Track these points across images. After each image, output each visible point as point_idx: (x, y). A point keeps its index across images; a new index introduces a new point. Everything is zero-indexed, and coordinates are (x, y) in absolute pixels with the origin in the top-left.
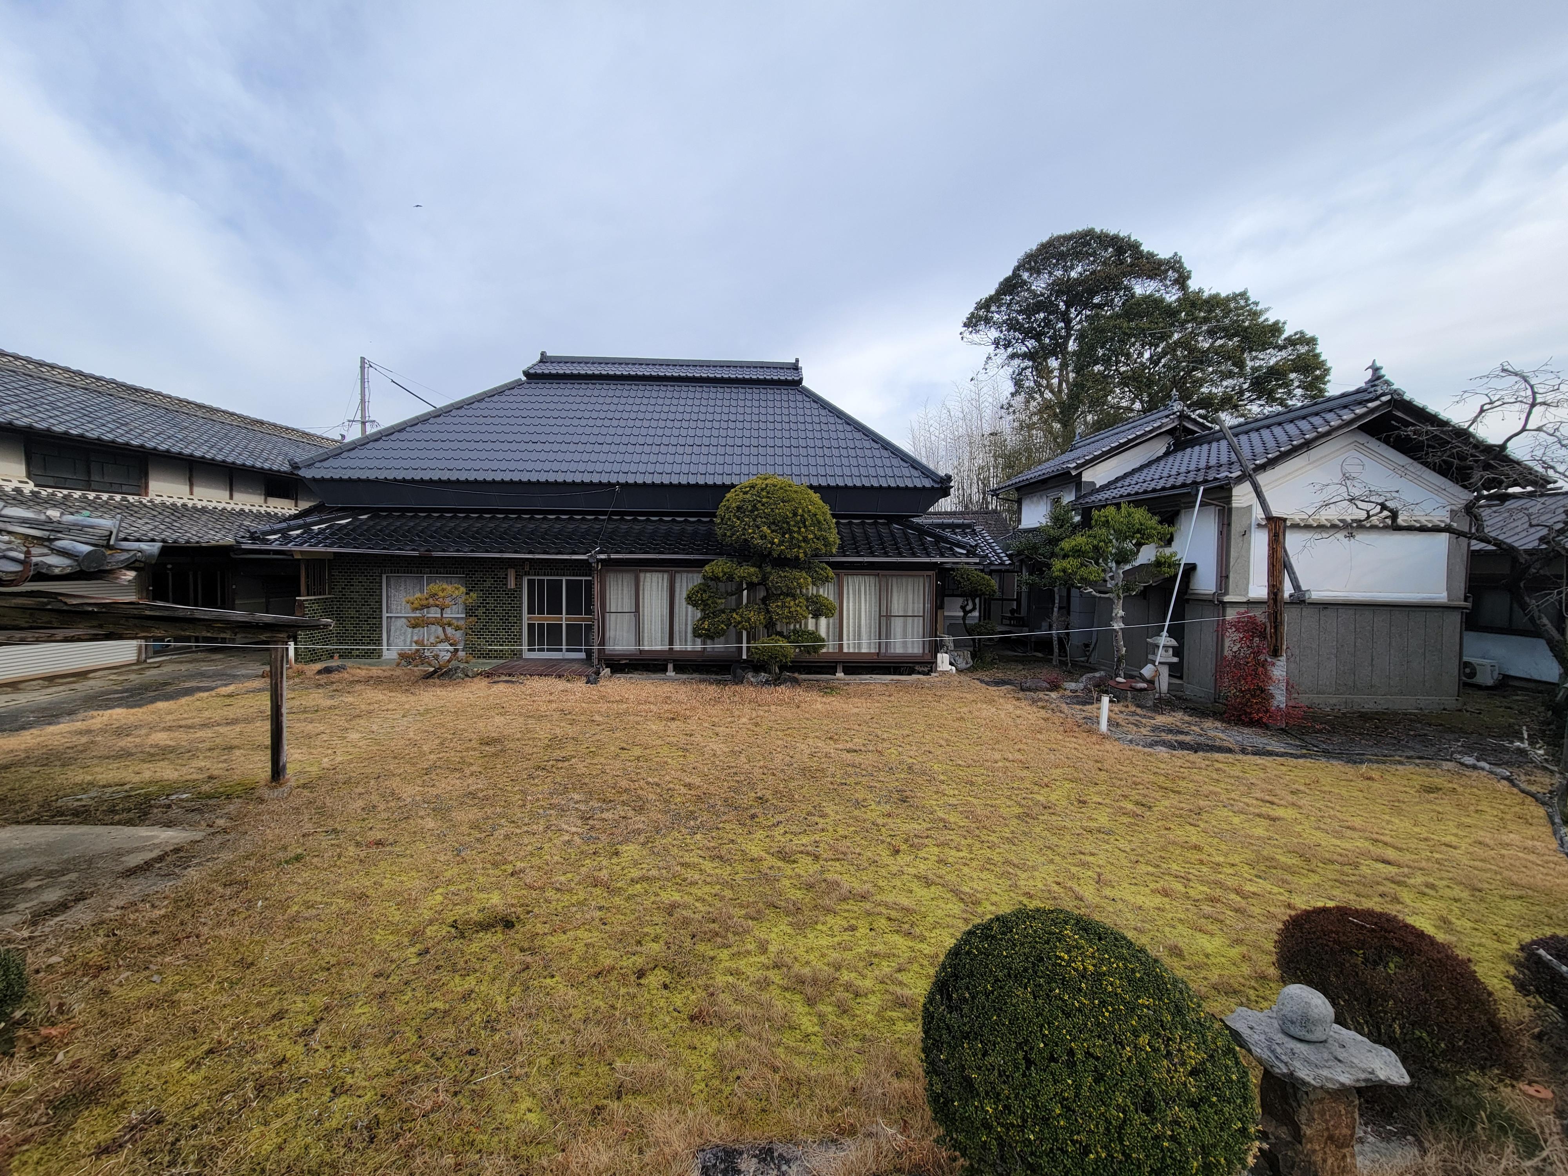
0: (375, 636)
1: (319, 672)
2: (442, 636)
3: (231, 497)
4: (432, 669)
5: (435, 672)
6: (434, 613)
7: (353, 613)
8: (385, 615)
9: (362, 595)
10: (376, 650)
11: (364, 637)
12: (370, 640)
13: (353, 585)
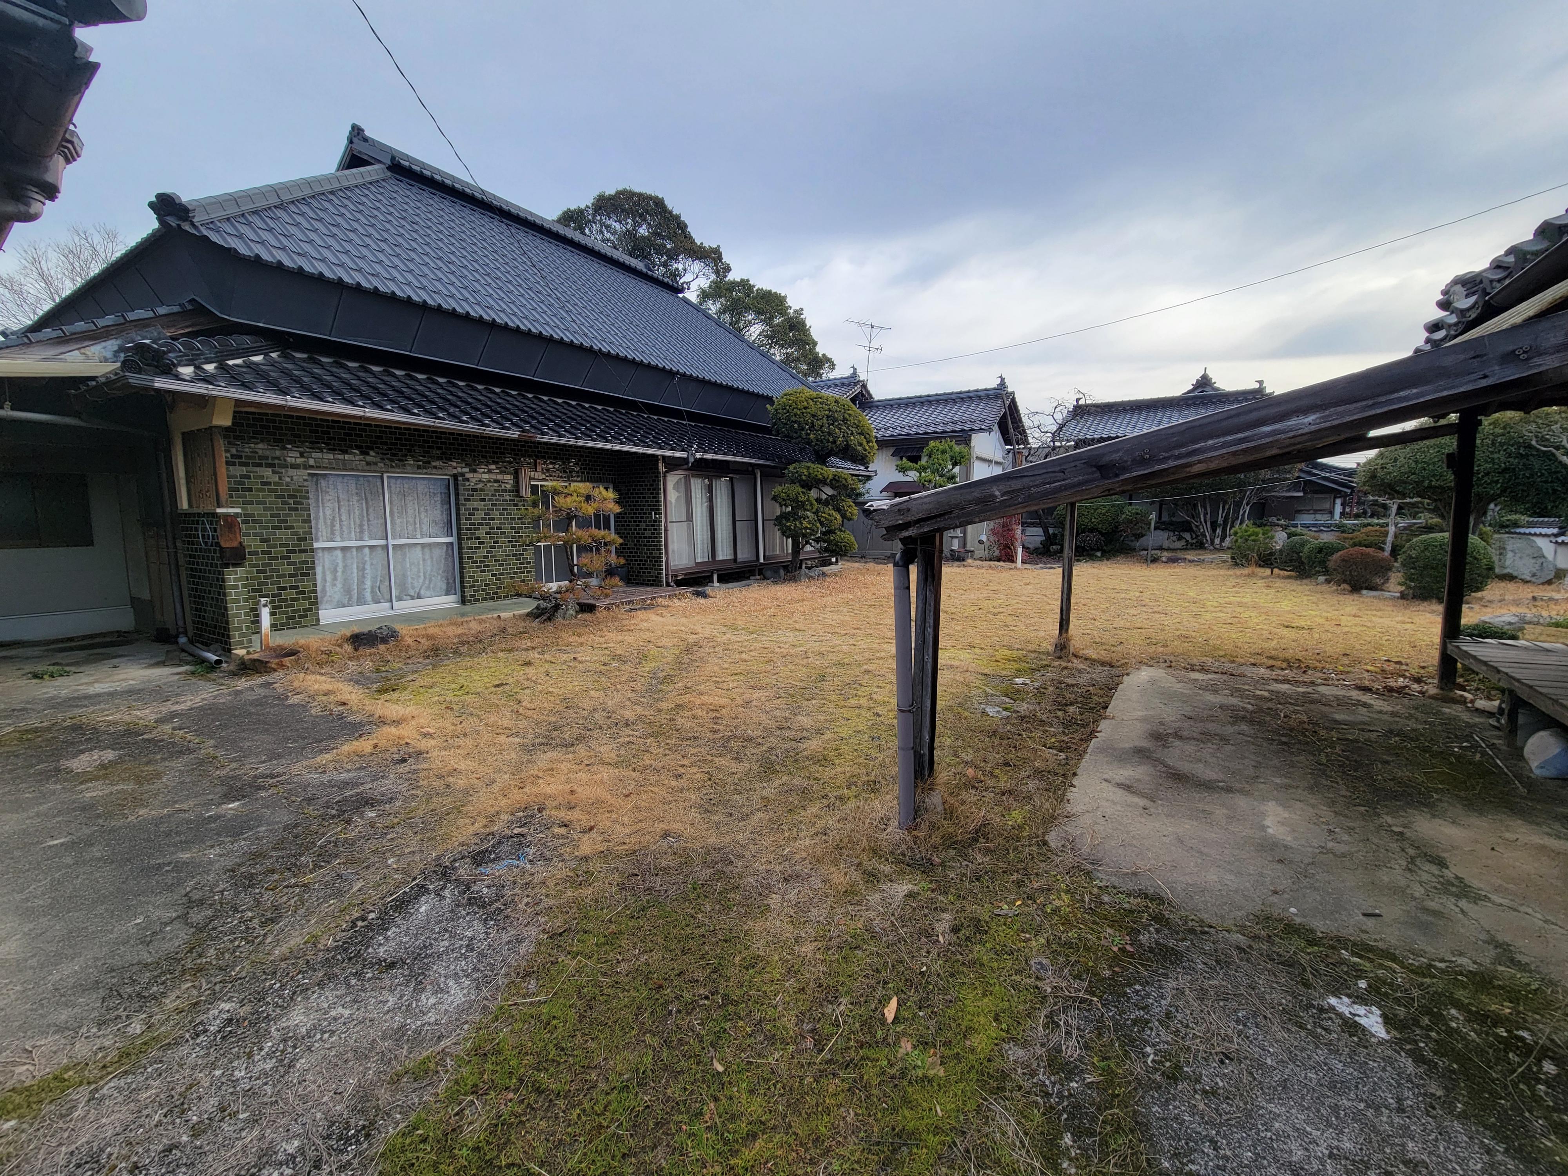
8: (320, 544)
9: (271, 509)
10: (310, 610)
11: (285, 588)
12: (297, 593)
13: (250, 490)
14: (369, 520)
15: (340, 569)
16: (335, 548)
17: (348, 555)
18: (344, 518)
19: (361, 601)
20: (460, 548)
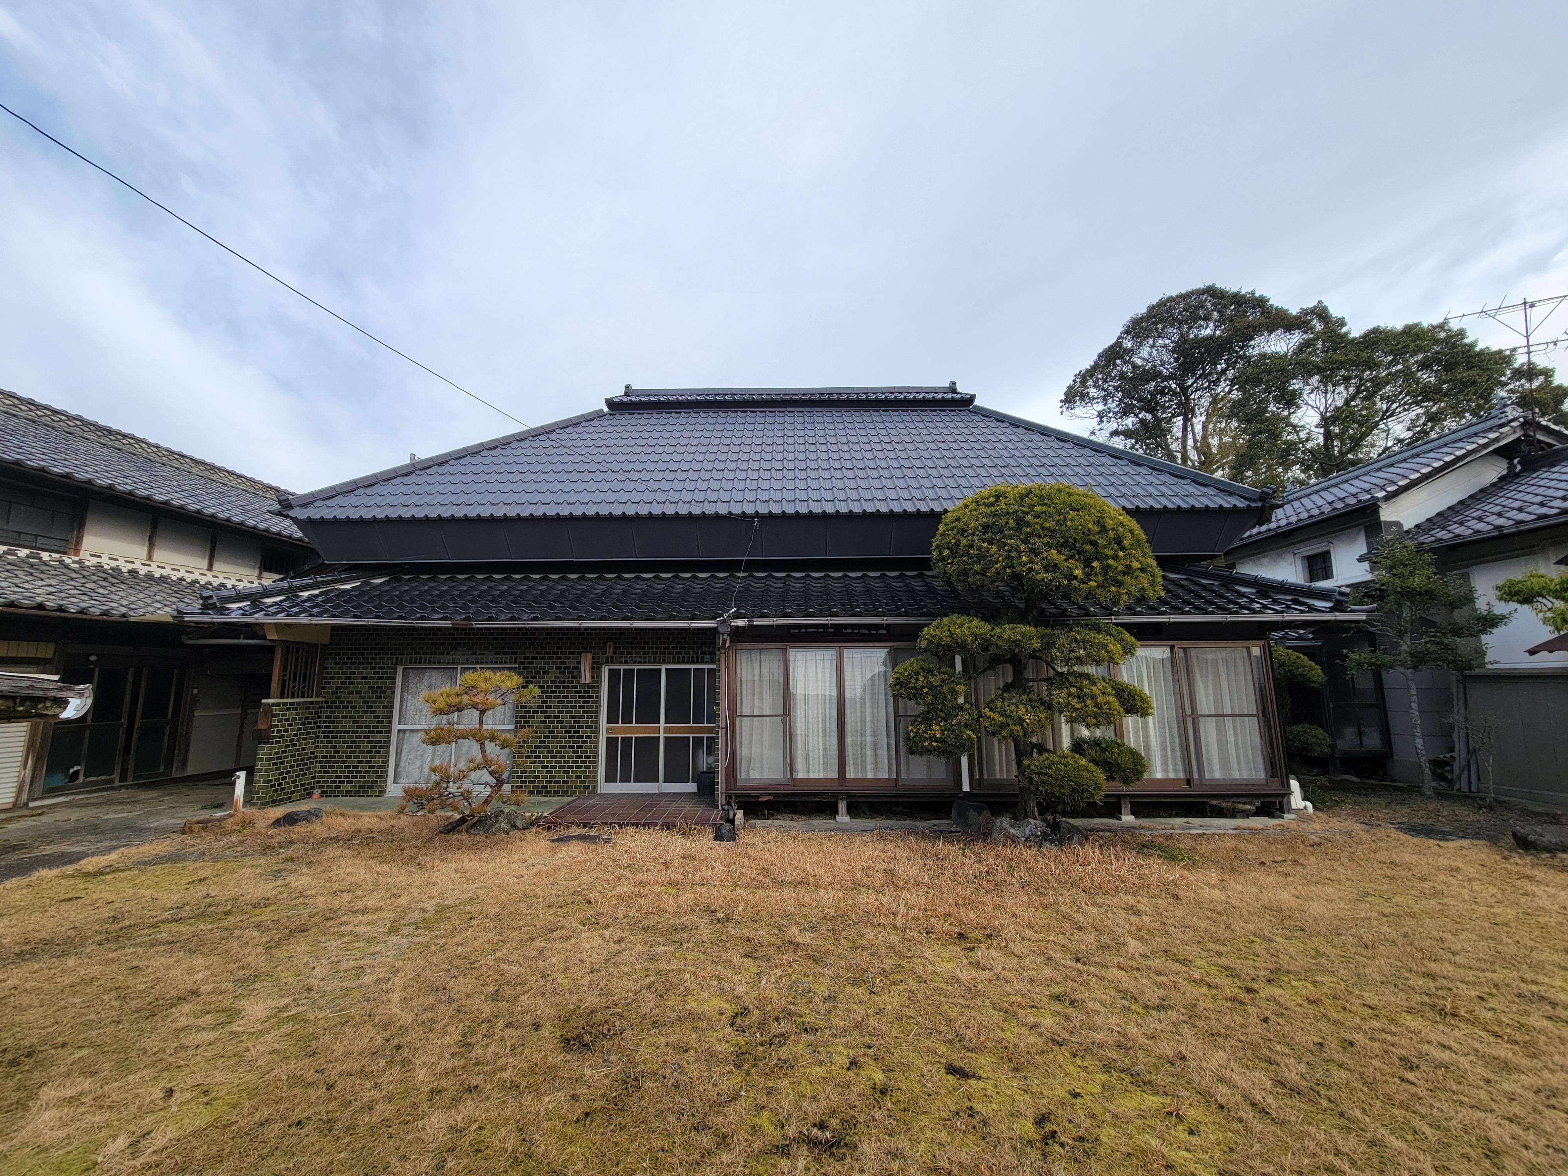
0: (378, 760)
1: (277, 823)
2: (479, 759)
3: (210, 568)
4: (457, 816)
5: (463, 820)
6: (469, 720)
7: (349, 725)
8: (396, 727)
9: (365, 698)
10: (380, 782)
11: (362, 762)
12: (370, 767)
16: (403, 731)
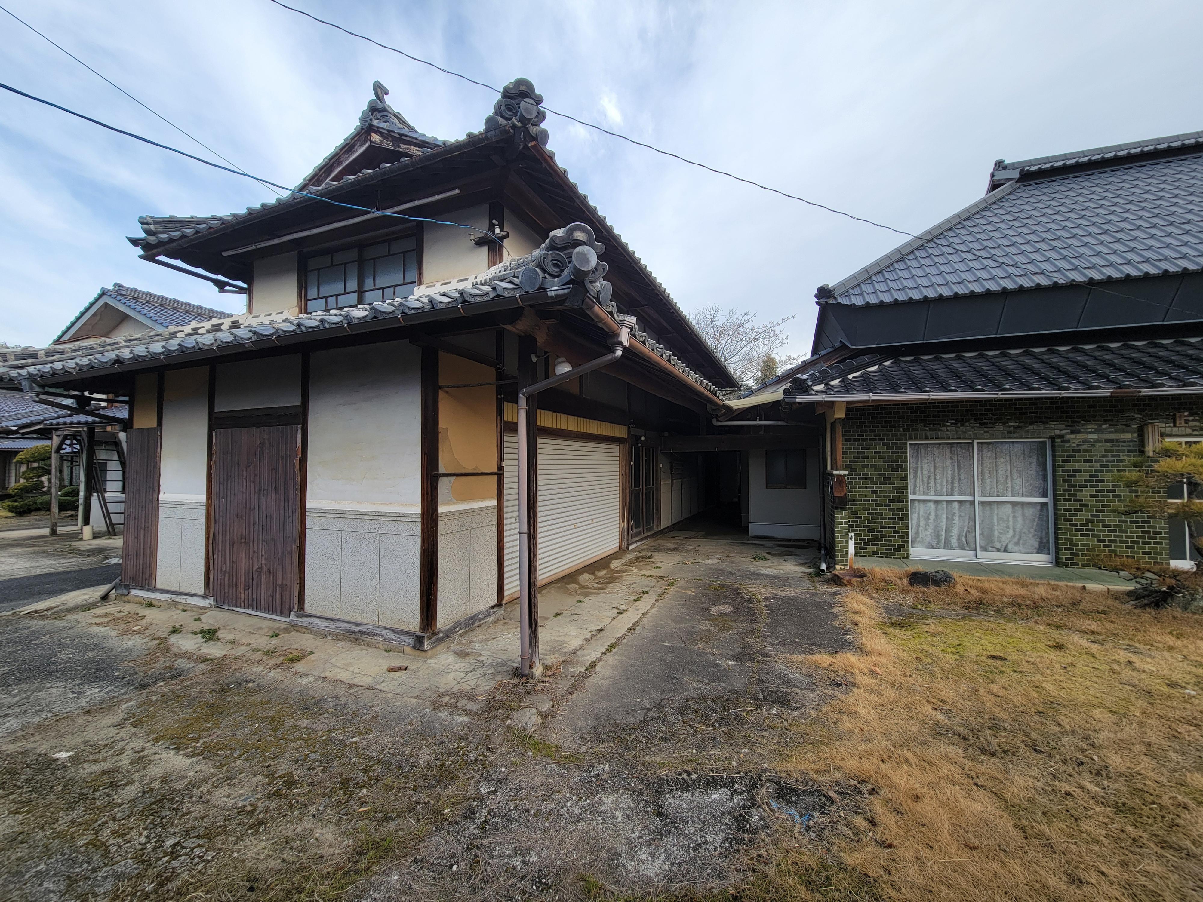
0: (901, 527)
8: (910, 497)
9: (880, 470)
10: (903, 546)
11: (885, 527)
12: (894, 532)
13: (868, 457)
14: (960, 479)
15: (932, 517)
16: (930, 501)
17: (939, 507)
18: (938, 477)
19: (947, 545)
20: (1056, 509)
